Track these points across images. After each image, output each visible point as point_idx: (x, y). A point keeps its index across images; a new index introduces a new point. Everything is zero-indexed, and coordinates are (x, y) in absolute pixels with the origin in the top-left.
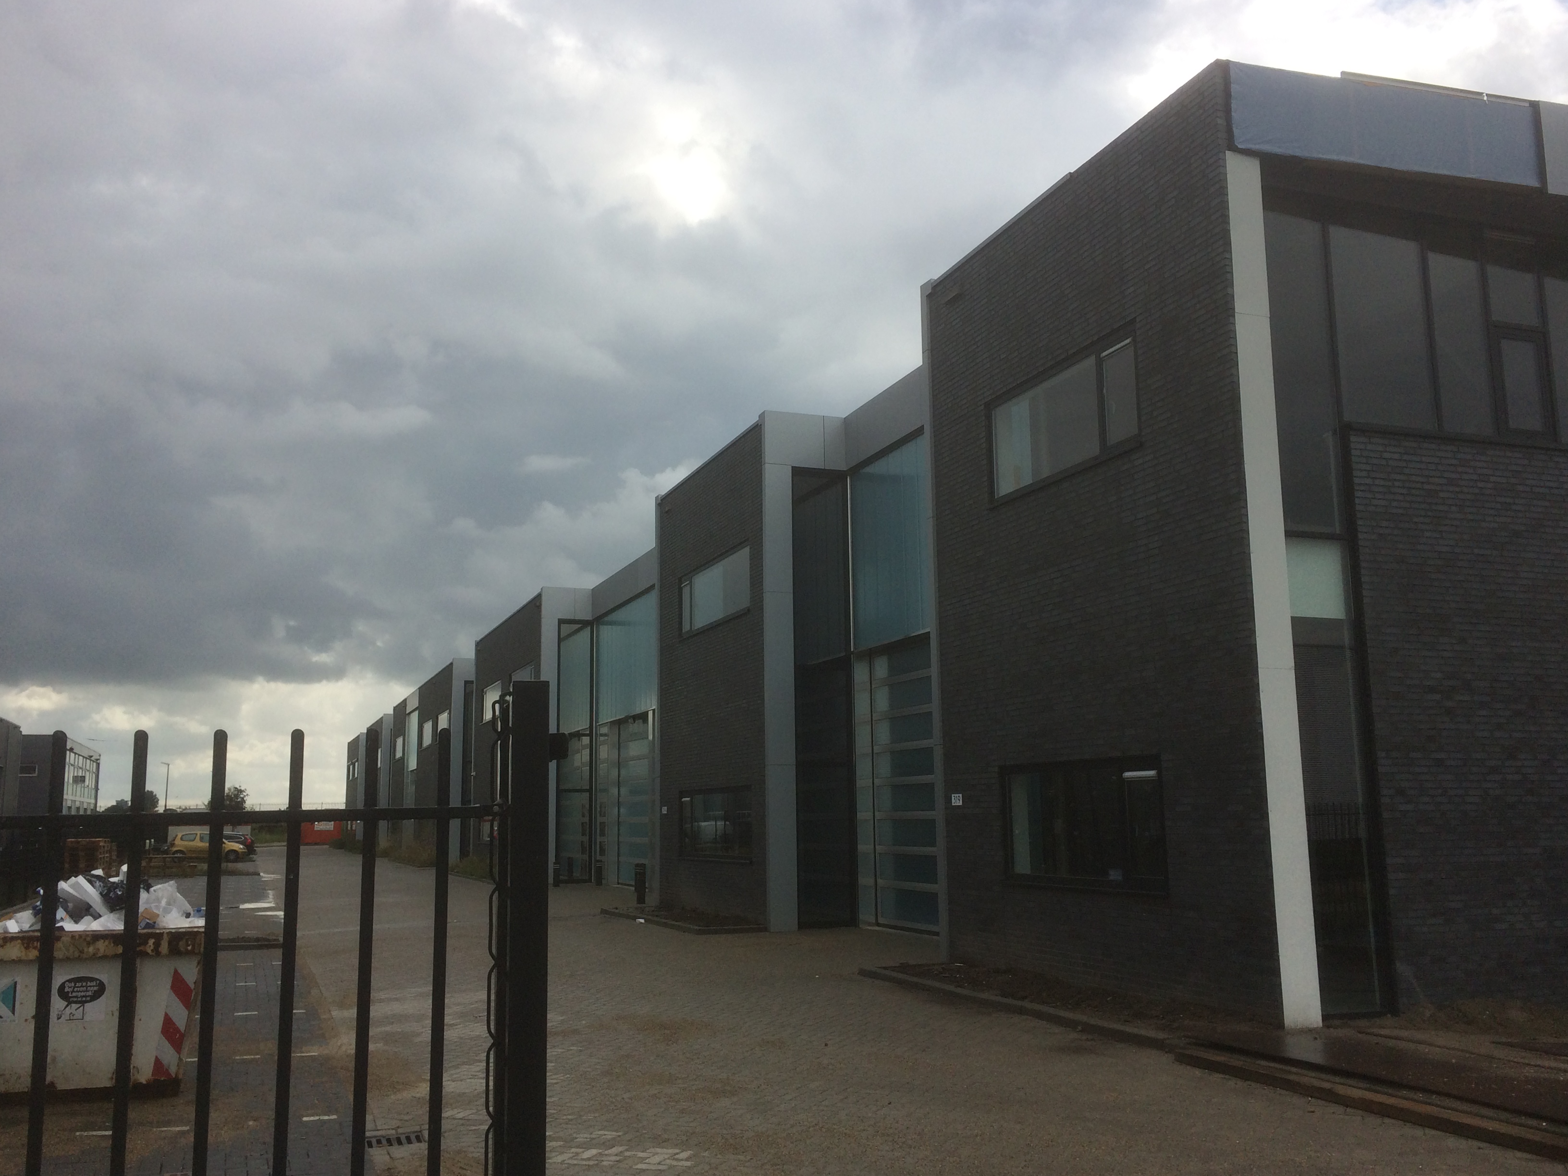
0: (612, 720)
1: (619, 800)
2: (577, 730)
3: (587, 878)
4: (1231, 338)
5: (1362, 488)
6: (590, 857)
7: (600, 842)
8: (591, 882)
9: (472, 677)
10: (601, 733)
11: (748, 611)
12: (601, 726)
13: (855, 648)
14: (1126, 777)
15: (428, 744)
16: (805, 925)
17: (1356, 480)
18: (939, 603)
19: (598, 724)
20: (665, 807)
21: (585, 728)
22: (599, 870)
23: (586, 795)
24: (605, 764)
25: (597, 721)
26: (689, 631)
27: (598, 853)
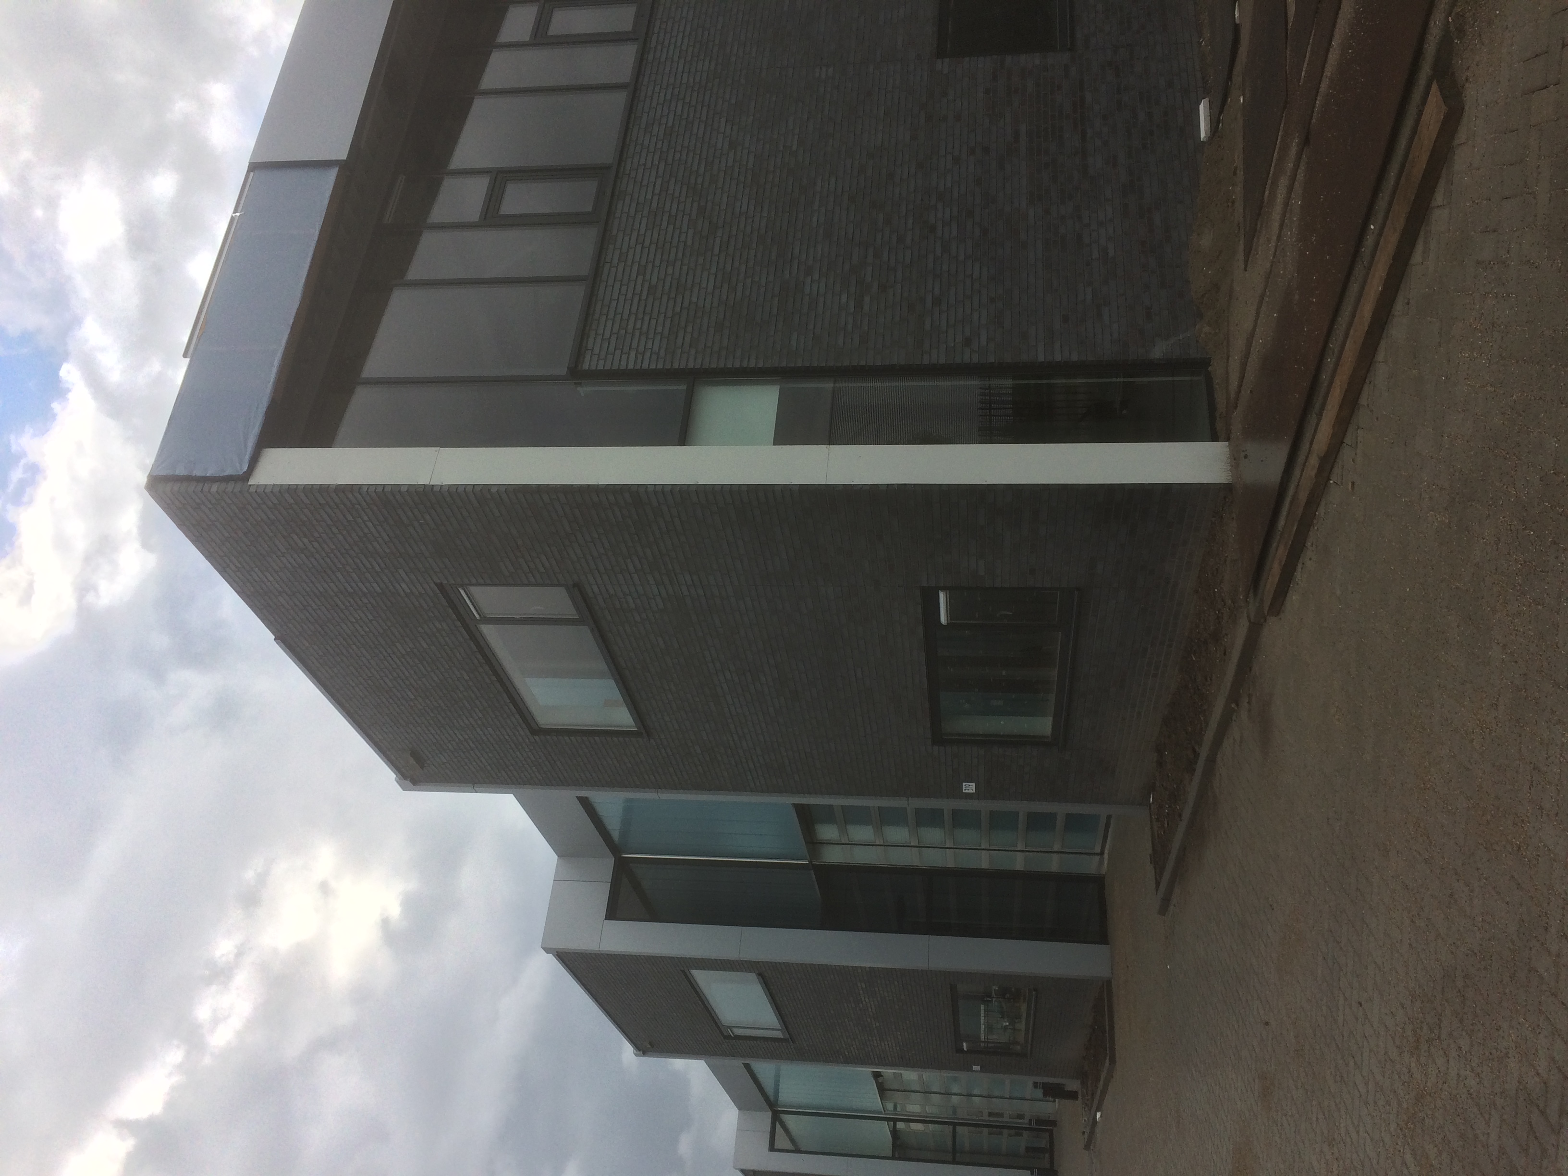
0: (879, 1097)
1: (964, 1095)
2: (889, 1132)
3: (1048, 1134)
4: (456, 491)
5: (639, 361)
6: (1026, 1129)
7: (1010, 1118)
8: (1053, 1130)
10: (892, 1109)
11: (760, 975)
12: (886, 1110)
13: (806, 860)
14: (946, 622)
16: (1102, 937)
17: (631, 366)
18: (751, 792)
19: (883, 1112)
20: (974, 1066)
21: (888, 1125)
22: (1039, 1121)
23: (959, 1129)
24: (927, 1107)
25: (880, 1113)
26: (782, 1032)
27: (1020, 1121)
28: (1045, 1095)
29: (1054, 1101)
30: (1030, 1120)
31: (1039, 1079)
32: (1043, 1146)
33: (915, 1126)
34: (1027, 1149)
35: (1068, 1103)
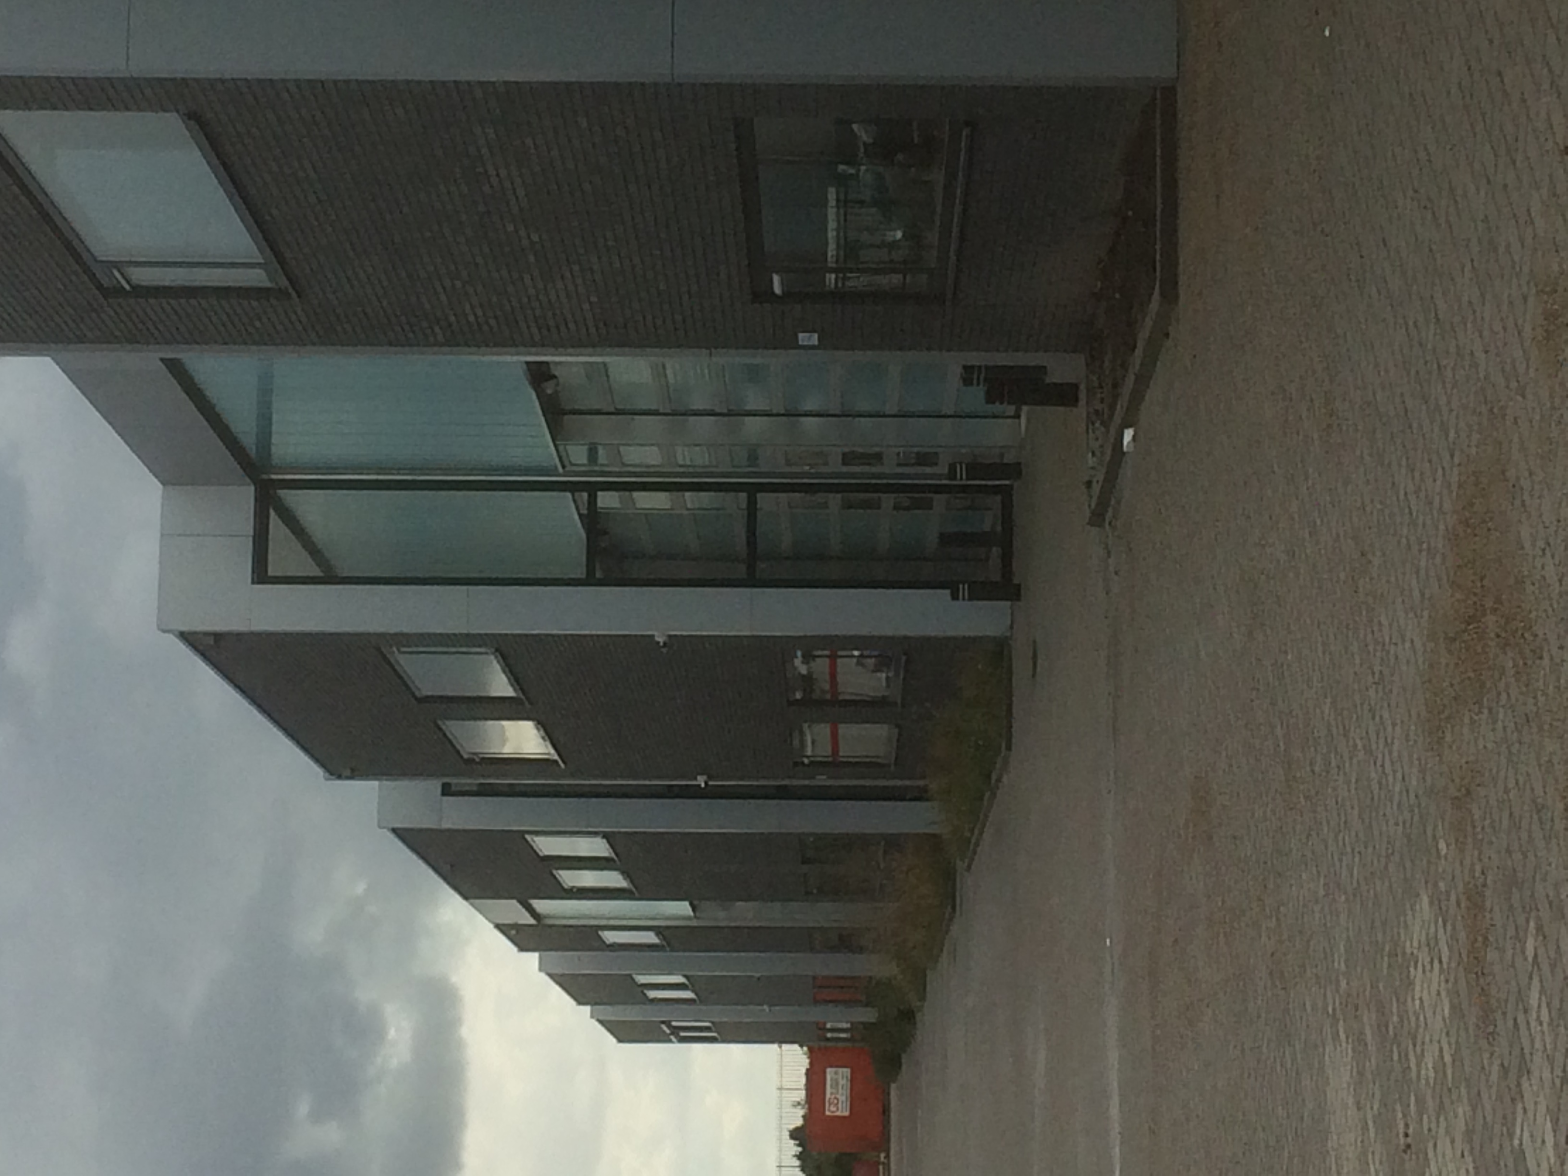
0: (546, 432)
1: (778, 415)
3: (999, 498)
6: (938, 489)
7: (899, 465)
8: (1011, 487)
9: (434, 786)
10: (585, 461)
12: (566, 463)
15: (620, 877)
19: (560, 470)
20: (801, 336)
21: (575, 501)
22: (975, 468)
23: (764, 500)
24: (679, 450)
25: (553, 472)
26: (266, 271)
27: (928, 470)
28: (990, 399)
29: (1017, 416)
30: (952, 467)
31: (975, 358)
32: (987, 527)
33: (646, 501)
34: (945, 539)
35: (1055, 413)
